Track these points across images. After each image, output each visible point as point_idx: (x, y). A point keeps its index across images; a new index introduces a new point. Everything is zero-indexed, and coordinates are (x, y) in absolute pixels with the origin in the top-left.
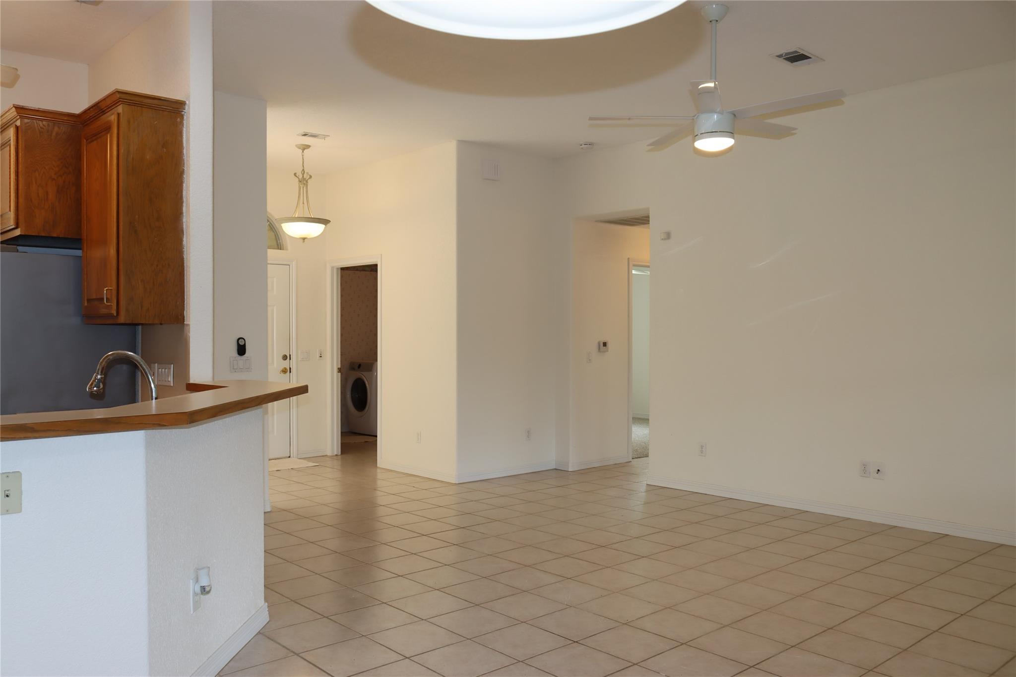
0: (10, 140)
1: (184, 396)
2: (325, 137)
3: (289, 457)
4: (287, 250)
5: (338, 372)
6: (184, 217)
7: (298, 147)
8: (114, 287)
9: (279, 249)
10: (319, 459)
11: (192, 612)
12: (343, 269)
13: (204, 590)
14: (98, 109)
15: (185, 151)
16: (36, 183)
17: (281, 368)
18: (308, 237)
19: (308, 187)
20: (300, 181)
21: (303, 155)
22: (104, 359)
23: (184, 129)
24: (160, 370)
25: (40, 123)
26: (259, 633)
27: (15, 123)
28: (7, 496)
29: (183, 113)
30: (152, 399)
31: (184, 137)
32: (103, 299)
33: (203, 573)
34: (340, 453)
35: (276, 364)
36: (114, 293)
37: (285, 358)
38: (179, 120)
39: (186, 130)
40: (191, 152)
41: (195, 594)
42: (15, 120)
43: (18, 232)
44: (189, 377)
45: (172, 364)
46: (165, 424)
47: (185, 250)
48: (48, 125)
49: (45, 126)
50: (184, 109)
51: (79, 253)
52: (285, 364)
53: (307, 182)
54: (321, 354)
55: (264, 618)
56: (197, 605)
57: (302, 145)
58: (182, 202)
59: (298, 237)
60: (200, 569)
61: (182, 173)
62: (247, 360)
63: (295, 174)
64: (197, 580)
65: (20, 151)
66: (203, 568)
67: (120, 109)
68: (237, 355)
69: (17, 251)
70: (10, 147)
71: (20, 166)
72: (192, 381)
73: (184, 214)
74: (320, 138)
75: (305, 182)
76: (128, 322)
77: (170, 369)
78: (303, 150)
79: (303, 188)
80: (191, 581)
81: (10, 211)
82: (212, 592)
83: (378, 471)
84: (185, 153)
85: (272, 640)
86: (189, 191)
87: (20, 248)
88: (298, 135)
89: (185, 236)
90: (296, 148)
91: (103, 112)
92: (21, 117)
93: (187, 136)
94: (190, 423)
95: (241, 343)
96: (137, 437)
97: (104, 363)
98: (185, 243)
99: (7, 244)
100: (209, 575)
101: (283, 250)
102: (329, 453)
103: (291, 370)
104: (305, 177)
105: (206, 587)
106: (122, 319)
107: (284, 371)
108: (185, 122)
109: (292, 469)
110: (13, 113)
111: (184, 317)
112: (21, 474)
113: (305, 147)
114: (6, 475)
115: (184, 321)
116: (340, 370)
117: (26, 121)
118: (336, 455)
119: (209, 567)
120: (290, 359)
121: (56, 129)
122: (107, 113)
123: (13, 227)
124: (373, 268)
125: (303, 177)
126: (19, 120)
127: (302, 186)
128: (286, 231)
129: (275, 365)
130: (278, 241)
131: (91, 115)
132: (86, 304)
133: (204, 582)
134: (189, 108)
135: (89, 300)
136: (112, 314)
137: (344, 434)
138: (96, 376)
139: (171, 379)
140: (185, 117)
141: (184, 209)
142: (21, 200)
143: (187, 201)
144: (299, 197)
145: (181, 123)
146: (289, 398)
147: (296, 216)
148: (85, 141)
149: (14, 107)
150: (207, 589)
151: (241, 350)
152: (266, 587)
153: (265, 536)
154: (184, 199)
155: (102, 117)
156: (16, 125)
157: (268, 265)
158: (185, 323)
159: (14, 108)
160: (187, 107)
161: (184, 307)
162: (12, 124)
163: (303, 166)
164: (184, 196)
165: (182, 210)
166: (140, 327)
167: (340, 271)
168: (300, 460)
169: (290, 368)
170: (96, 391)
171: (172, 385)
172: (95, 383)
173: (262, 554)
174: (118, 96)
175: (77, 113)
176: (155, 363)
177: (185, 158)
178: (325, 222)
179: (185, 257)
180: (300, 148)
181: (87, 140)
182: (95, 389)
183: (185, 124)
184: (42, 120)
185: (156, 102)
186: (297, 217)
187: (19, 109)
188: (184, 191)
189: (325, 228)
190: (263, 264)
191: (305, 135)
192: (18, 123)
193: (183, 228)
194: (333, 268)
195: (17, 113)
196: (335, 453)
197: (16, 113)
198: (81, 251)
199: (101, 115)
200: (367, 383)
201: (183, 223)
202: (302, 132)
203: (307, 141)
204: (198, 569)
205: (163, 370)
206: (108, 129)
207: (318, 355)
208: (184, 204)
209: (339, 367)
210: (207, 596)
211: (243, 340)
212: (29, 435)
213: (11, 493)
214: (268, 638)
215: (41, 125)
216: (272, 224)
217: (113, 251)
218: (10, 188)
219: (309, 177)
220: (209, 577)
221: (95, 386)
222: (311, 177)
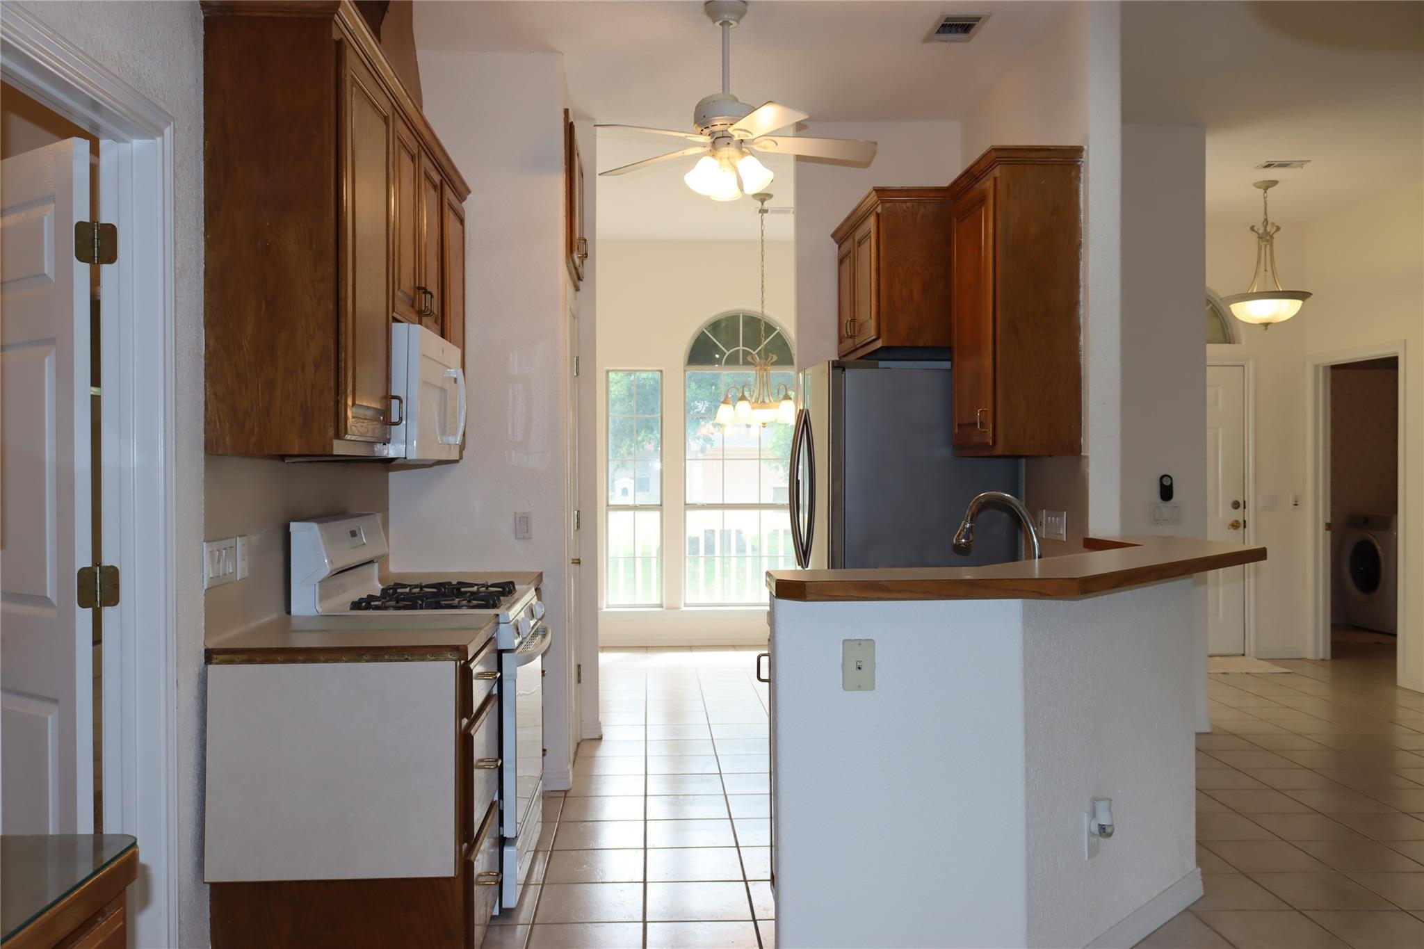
0: (870, 232)
1: (1080, 555)
2: (1302, 163)
3: (1243, 655)
4: (1239, 343)
5: (1326, 530)
6: (1082, 307)
7: (1257, 185)
8: (989, 408)
9: (1226, 343)
10: (1293, 662)
11: (1086, 858)
12: (1334, 368)
13: (1104, 831)
14: (971, 176)
15: (1082, 215)
16: (899, 281)
17: (1231, 521)
18: (1273, 322)
19: (1274, 244)
20: (1260, 238)
21: (1265, 198)
22: (975, 502)
23: (1082, 186)
24: (1049, 518)
25: (904, 205)
26: (1187, 910)
27: (876, 210)
28: (859, 668)
29: (1080, 163)
30: (1035, 558)
31: (1082, 196)
32: (976, 423)
33: (1102, 806)
34: (1329, 656)
35: (1219, 515)
36: (990, 414)
37: (1236, 505)
38: (1073, 174)
39: (1084, 186)
40: (1090, 216)
41: (1091, 834)
42: (875, 206)
43: (879, 344)
44: (1088, 529)
45: (1064, 511)
46: (1049, 593)
47: (1082, 353)
48: (913, 206)
49: (908, 208)
50: (1081, 158)
51: (947, 365)
52: (1237, 515)
53: (1272, 237)
54: (1296, 501)
55: (1195, 890)
56: (1094, 850)
57: (1265, 181)
58: (1079, 287)
59: (1257, 323)
60: (1098, 800)
61: (1078, 246)
62: (1175, 507)
63: (1252, 228)
64: (1094, 815)
65: (881, 242)
66: (1102, 799)
67: (997, 172)
68: (1159, 500)
69: (877, 367)
70: (870, 241)
71: (881, 262)
72: (1091, 535)
73: (1081, 304)
74: (1295, 167)
75: (1268, 238)
76: (1007, 453)
77: (1062, 517)
78: (1266, 189)
79: (1266, 246)
80: (1086, 814)
81: (871, 318)
82: (1114, 834)
83: (1399, 692)
84: (1082, 219)
85: (1208, 926)
86: (1088, 270)
87: (882, 364)
88: (1256, 168)
89: (1082, 333)
90: (1254, 188)
91: (977, 179)
92: (883, 202)
93: (1084, 194)
94: (1082, 594)
95: (1165, 483)
96: (1012, 607)
97: (974, 507)
98: (1082, 343)
99: (868, 359)
100: (1110, 810)
101: (1234, 343)
102: (1310, 655)
103: (1247, 524)
104: (1268, 229)
105: (1107, 828)
106: (999, 450)
107: (1235, 525)
108: (1082, 176)
109: (1247, 673)
110: (874, 197)
111: (1081, 446)
112: (874, 642)
113: (1269, 185)
114: (858, 642)
115: (1081, 452)
116: (1329, 527)
117: (888, 205)
118: (1323, 660)
119: (1111, 800)
120: (1245, 507)
121: (922, 210)
122: (981, 179)
123: (874, 337)
124: (1390, 365)
125: (1265, 230)
126: (880, 205)
127: (1263, 244)
128: (1236, 315)
129: (1221, 515)
130: (1225, 330)
131: (962, 186)
132: (957, 430)
133: (1104, 820)
134: (1088, 153)
135: (960, 426)
136: (988, 443)
137: (1336, 628)
138: (965, 524)
139: (1063, 531)
140: (1082, 168)
141: (1081, 296)
142: (883, 304)
143: (1085, 285)
144: (1259, 261)
145: (1078, 178)
146: (1242, 565)
147: (1255, 291)
148: (955, 220)
149: (874, 190)
150: (1109, 830)
151: (1166, 492)
152: (1199, 843)
153: (1197, 769)
154: (1082, 283)
155: (976, 185)
156: (877, 213)
157: (1208, 368)
158: (1082, 454)
159: (874, 192)
160: (1084, 154)
161: (1081, 432)
162: (871, 212)
163: (1266, 214)
164: (1081, 278)
165: (1079, 297)
166: (1023, 461)
167: (1329, 371)
168: (1261, 662)
169: (1245, 522)
170: (964, 544)
171: (1065, 540)
172: (963, 533)
173: (1192, 793)
174: (994, 154)
175: (947, 186)
176: (1043, 509)
177: (1082, 225)
178: (1302, 295)
179: (1082, 363)
180: (1260, 188)
181: (957, 219)
182: (963, 540)
183: (1082, 177)
184: (905, 202)
185: (1042, 154)
186: (1256, 293)
187: (880, 191)
188: (1081, 270)
189: (1303, 304)
190: (1200, 366)
191: (1267, 166)
192: (879, 210)
193: (1079, 322)
194: (1316, 367)
195: (878, 197)
196: (1321, 656)
197: (876, 197)
198: (950, 363)
199: (974, 183)
200: (1379, 548)
201: (1079, 317)
202: (1263, 162)
203: (1272, 174)
204: (1095, 800)
205: (1053, 519)
206: (982, 200)
207: (1291, 502)
208: (1082, 290)
209: (1329, 521)
210: (1109, 840)
211: (1169, 479)
212: (882, 595)
213: (863, 665)
214: (1202, 920)
215: (905, 208)
216: (1217, 306)
217: (988, 362)
218: (871, 291)
219: (1275, 229)
220: (1112, 815)
221: (964, 538)
222: (1278, 229)
